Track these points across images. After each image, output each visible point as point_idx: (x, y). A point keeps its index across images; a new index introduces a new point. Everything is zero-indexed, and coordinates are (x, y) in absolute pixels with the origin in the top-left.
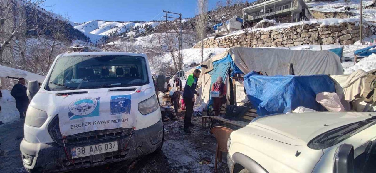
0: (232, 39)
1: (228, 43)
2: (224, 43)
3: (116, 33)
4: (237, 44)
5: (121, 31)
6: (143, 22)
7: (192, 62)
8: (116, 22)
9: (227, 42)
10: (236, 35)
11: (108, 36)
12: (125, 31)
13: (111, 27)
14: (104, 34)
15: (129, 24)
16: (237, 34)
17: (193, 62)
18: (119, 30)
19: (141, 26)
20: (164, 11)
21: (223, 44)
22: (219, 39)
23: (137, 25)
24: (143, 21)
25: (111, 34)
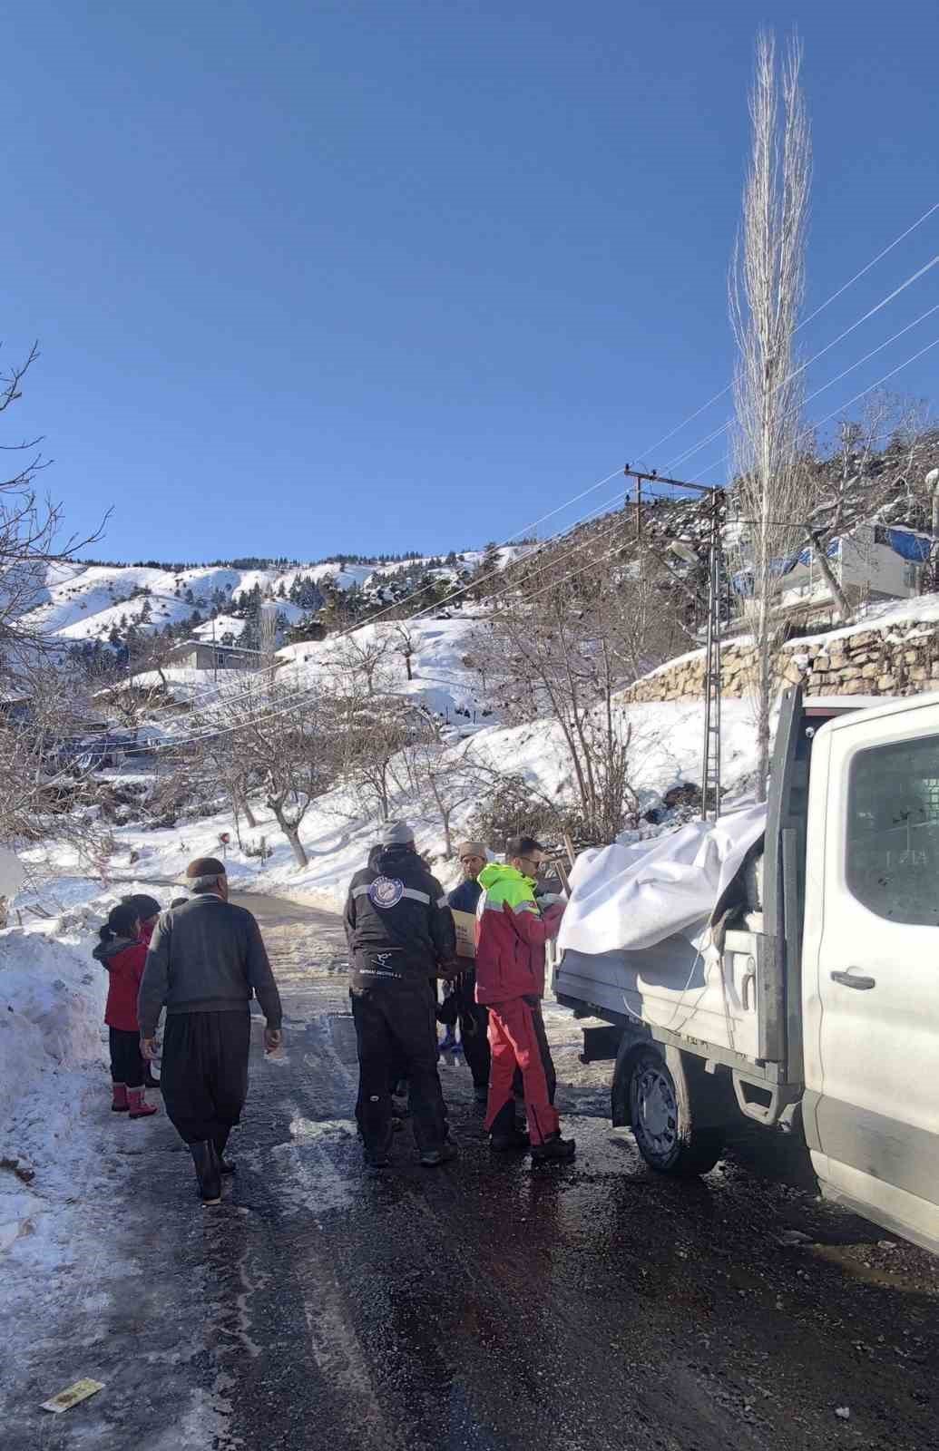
0: (891, 646)
1: (869, 670)
2: (837, 670)
3: (142, 625)
4: (929, 673)
5: (166, 615)
6: (283, 565)
7: (671, 781)
8: (141, 565)
9: (861, 665)
10: (915, 625)
11: (98, 641)
12: (187, 615)
13: (112, 594)
14: (77, 631)
15: (207, 578)
16: (923, 619)
17: (677, 777)
18: (156, 607)
19: (276, 587)
20: (627, 473)
21: (834, 677)
22: (807, 649)
23: (249, 580)
24: (284, 562)
25: (115, 632)
